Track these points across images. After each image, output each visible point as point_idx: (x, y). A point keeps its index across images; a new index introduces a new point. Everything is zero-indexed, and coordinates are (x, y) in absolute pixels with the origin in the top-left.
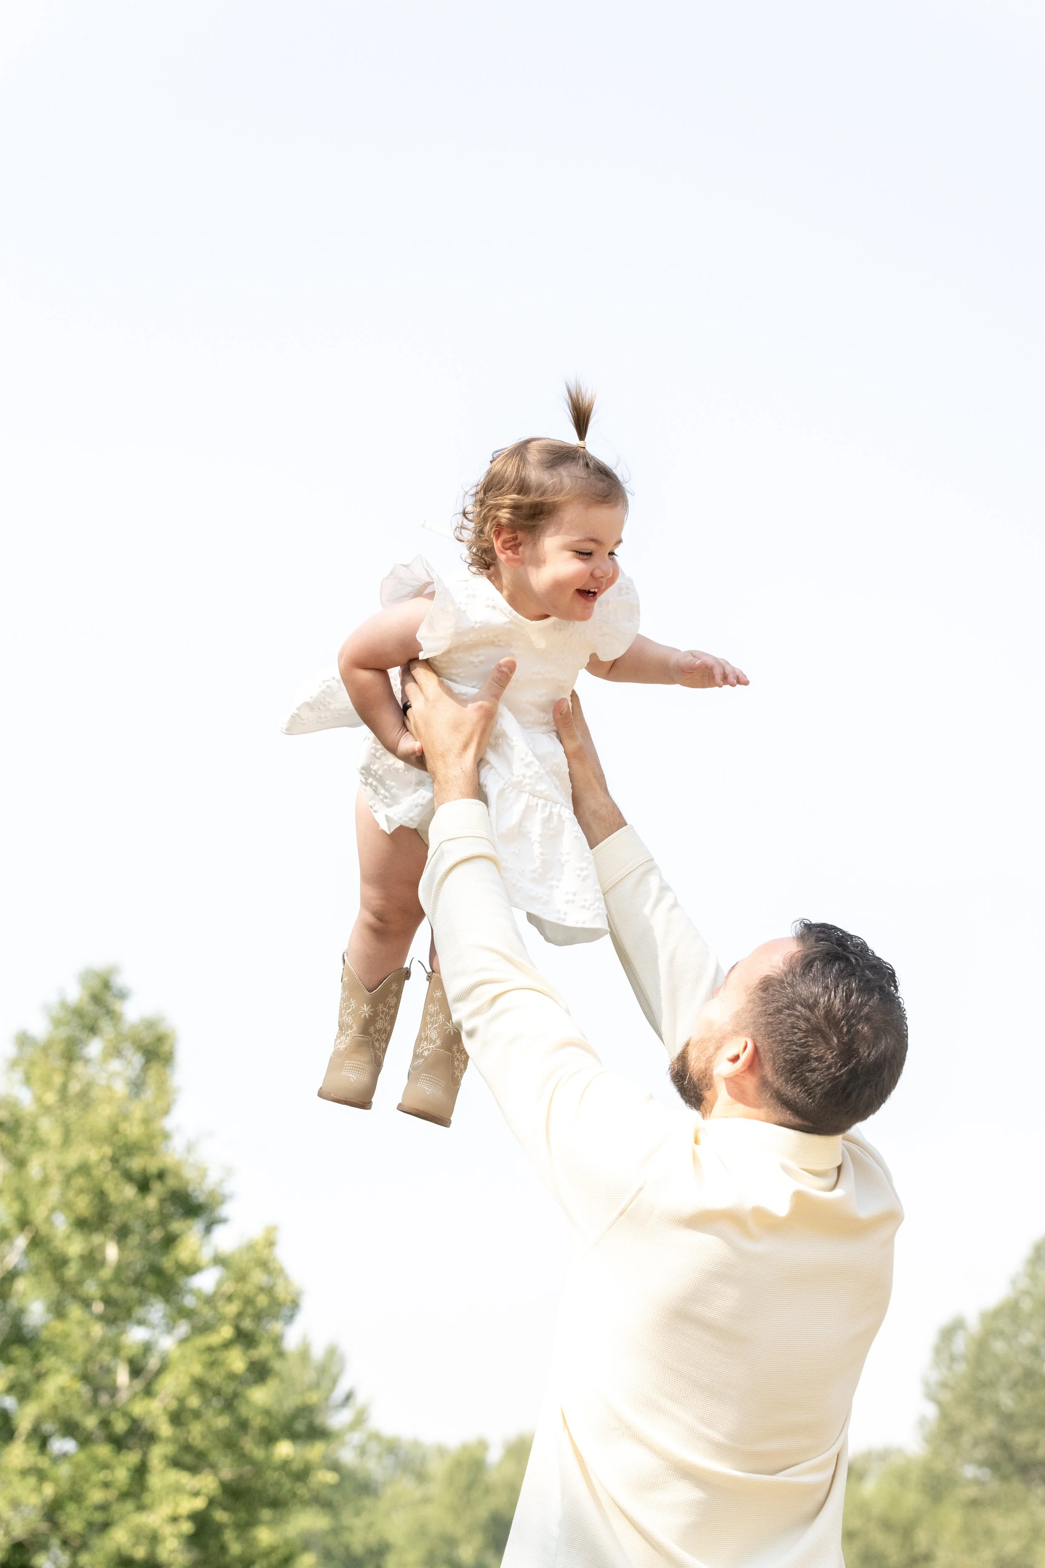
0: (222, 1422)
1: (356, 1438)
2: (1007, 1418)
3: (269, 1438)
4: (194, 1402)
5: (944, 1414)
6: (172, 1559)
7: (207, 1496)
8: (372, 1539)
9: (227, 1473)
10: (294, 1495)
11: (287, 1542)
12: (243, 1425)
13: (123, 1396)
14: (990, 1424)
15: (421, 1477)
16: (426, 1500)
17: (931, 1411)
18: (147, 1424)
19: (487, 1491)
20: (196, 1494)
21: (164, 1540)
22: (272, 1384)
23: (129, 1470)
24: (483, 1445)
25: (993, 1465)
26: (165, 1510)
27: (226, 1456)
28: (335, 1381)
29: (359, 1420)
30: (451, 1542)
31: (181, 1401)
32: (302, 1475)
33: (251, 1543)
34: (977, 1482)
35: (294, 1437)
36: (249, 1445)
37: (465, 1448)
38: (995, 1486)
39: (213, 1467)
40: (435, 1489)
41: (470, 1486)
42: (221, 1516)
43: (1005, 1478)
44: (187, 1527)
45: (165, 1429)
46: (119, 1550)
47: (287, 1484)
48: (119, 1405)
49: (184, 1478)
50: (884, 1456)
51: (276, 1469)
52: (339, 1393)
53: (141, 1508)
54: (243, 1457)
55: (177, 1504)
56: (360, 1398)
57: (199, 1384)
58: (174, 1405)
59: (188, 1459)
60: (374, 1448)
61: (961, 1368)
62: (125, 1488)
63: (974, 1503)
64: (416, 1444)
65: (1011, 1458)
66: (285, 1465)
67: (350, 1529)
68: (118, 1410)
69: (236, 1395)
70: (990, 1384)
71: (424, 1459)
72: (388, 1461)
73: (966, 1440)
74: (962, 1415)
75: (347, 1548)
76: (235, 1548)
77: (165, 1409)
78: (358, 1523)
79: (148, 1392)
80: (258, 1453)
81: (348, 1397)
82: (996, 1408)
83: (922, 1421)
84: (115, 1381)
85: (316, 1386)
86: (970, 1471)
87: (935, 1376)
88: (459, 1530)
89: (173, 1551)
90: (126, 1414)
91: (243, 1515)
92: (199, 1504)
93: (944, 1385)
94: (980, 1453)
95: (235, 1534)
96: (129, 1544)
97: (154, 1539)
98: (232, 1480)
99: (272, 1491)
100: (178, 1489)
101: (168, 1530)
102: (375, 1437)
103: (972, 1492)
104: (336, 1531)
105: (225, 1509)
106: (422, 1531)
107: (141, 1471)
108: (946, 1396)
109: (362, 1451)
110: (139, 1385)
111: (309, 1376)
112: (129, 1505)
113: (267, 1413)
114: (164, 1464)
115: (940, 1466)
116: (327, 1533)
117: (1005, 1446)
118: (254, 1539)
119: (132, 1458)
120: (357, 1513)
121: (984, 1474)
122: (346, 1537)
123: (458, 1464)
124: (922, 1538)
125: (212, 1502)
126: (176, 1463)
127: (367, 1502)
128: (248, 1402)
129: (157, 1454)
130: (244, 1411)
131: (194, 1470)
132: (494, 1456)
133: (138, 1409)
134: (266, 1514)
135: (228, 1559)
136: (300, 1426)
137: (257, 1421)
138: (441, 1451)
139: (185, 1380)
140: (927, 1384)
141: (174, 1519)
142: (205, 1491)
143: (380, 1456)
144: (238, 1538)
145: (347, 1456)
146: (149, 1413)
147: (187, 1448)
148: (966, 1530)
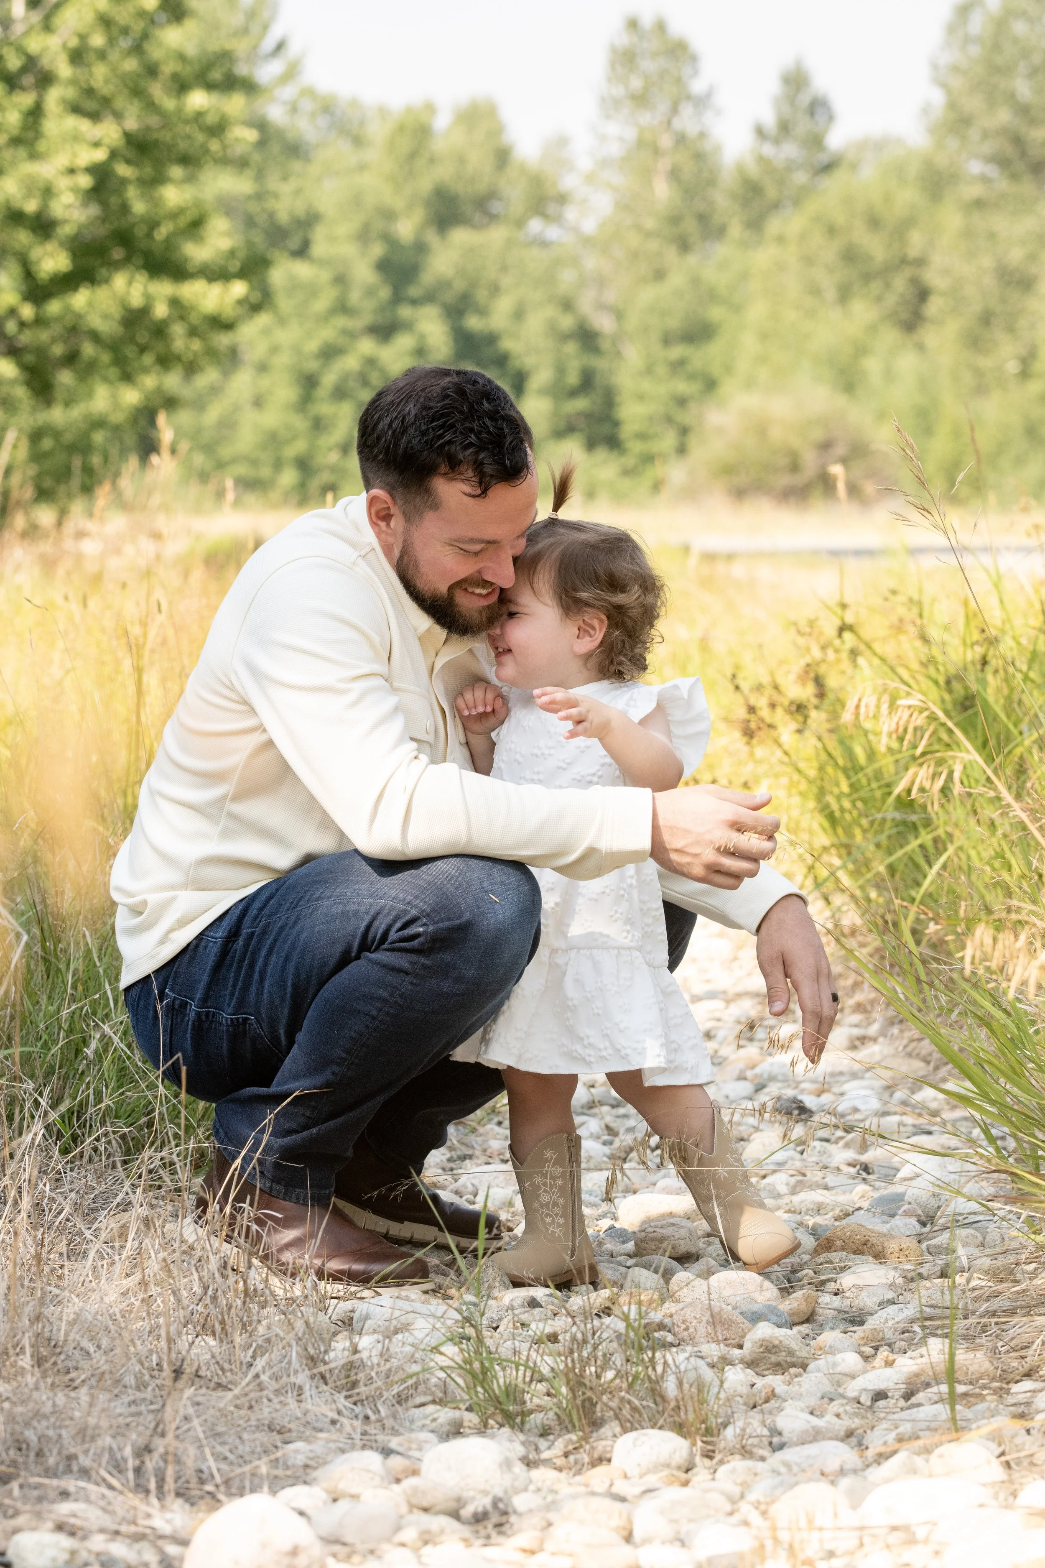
0: (131, 65)
1: (288, 92)
2: (1024, 111)
3: (181, 86)
4: (98, 40)
5: (952, 105)
6: (67, 215)
7: (109, 147)
8: (300, 209)
9: (132, 124)
10: (207, 151)
11: (198, 203)
12: (152, 70)
13: (18, 29)
14: (1004, 116)
15: (358, 141)
16: (362, 167)
17: (937, 97)
18: (45, 62)
19: (432, 161)
20: (97, 144)
21: (57, 195)
22: (190, 25)
23: (20, 112)
24: (430, 108)
25: (1002, 162)
26: (61, 160)
27: (132, 103)
28: (266, 27)
29: (291, 74)
30: (389, 215)
31: (83, 37)
32: (218, 129)
33: (156, 203)
34: (984, 179)
35: (210, 87)
36: (157, 91)
37: (409, 110)
38: (1003, 184)
39: (118, 116)
40: (373, 155)
41: (413, 155)
42: (123, 170)
43: (1014, 177)
44: (85, 181)
45: (64, 70)
46: (8, 201)
47: (200, 137)
48: (12, 38)
49: (84, 125)
50: (879, 145)
51: (187, 122)
52: (269, 43)
53: (34, 156)
54: (151, 106)
55: (75, 155)
56: (293, 49)
57: (105, 22)
58: (74, 42)
59: (90, 105)
60: (307, 105)
61: (975, 51)
62: (15, 132)
63: (979, 204)
64: (354, 103)
65: (1023, 154)
66: (199, 115)
67: (276, 196)
68: (11, 44)
69: (145, 36)
70: (1005, 71)
71: (362, 123)
72: (323, 121)
73: (974, 134)
74: (974, 104)
75: (271, 215)
76: (139, 207)
77: (64, 46)
78: (286, 189)
79: (47, 26)
80: (169, 104)
81: (280, 47)
82: (1011, 97)
83: (926, 111)
84: (9, 11)
85: (245, 31)
86: (976, 167)
87: (946, 58)
88: (398, 203)
89: (69, 206)
90: (21, 50)
91: (148, 171)
92: (100, 155)
93: (955, 69)
94: (988, 148)
95: (138, 192)
96: (19, 196)
97: (48, 192)
98: (139, 130)
99: (183, 145)
100: (76, 138)
101: (63, 183)
102: (309, 92)
103: (975, 191)
104: (259, 196)
105: (128, 162)
106: (357, 200)
107: (35, 114)
108: (957, 83)
109: (294, 109)
110: (36, 17)
111: (237, 20)
112: (22, 152)
113: (182, 57)
114: (61, 108)
115: (942, 161)
116: (249, 198)
117: (1018, 141)
118: (161, 198)
119: (27, 100)
120: (285, 178)
121: (992, 171)
122: (271, 204)
123: (401, 129)
124: (916, 242)
125: (114, 154)
126: (76, 109)
127: (296, 166)
128: (160, 45)
129: (54, 97)
130: (155, 53)
131: (94, 117)
132: (442, 122)
133: (34, 45)
134: (176, 172)
135: (131, 219)
136: (216, 75)
137: (168, 69)
138: (383, 112)
139: (89, 17)
140: (935, 67)
141: (72, 171)
142: (107, 141)
143: (313, 115)
144: (143, 195)
145: (276, 114)
146: (45, 49)
147: (90, 92)
148: (968, 233)
